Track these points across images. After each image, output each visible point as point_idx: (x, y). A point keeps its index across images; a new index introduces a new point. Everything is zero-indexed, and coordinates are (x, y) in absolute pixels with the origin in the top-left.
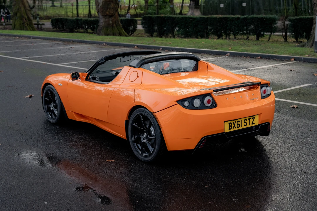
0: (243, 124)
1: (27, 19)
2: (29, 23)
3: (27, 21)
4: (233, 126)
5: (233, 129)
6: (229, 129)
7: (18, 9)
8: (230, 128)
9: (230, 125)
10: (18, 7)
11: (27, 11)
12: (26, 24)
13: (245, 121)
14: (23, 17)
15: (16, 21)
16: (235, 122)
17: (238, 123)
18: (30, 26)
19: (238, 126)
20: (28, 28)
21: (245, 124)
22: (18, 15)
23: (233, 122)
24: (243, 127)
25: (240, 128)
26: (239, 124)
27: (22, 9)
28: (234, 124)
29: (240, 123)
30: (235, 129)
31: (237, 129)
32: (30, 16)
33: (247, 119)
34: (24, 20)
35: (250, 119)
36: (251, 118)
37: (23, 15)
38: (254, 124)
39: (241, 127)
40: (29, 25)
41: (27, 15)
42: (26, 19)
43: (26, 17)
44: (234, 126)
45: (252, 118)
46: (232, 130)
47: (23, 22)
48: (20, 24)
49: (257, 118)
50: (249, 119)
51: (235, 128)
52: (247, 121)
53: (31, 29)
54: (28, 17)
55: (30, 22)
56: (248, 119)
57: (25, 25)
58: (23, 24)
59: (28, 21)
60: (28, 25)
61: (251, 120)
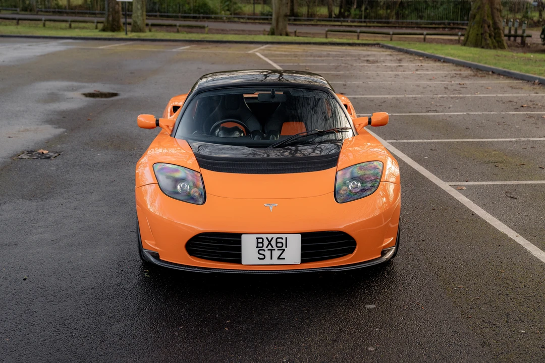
1: (491, 25)
2: (493, 34)
3: (490, 30)
7: (479, 8)
10: (479, 4)
11: (495, 11)
12: (488, 35)
14: (484, 21)
15: (471, 30)
18: (495, 38)
20: (489, 41)
22: (478, 17)
27: (487, 7)
32: (498, 21)
34: (486, 28)
37: (486, 18)
40: (493, 38)
41: (493, 18)
42: (489, 26)
43: (491, 22)
47: (482, 32)
48: (478, 35)
53: (496, 45)
54: (495, 23)
55: (496, 31)
57: (486, 36)
58: (482, 34)
59: (492, 29)
60: (490, 36)
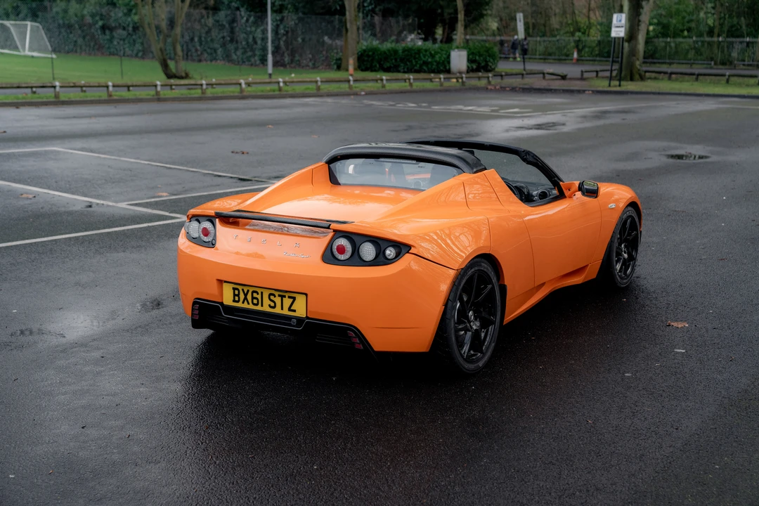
0: (266, 302)
4: (242, 296)
5: (243, 303)
6: (234, 301)
8: (237, 298)
9: (237, 292)
13: (272, 297)
16: (248, 291)
17: (255, 295)
19: (255, 301)
21: (272, 304)
23: (243, 290)
24: (266, 308)
25: (259, 308)
26: (257, 298)
28: (246, 295)
29: (259, 297)
30: (245, 306)
31: (251, 307)
33: (277, 294)
35: (285, 297)
36: (287, 295)
38: (294, 311)
39: (262, 306)
44: (246, 298)
45: (289, 297)
46: (240, 305)
50: (282, 297)
51: (248, 304)
52: (278, 300)
56: (279, 296)
61: (287, 302)
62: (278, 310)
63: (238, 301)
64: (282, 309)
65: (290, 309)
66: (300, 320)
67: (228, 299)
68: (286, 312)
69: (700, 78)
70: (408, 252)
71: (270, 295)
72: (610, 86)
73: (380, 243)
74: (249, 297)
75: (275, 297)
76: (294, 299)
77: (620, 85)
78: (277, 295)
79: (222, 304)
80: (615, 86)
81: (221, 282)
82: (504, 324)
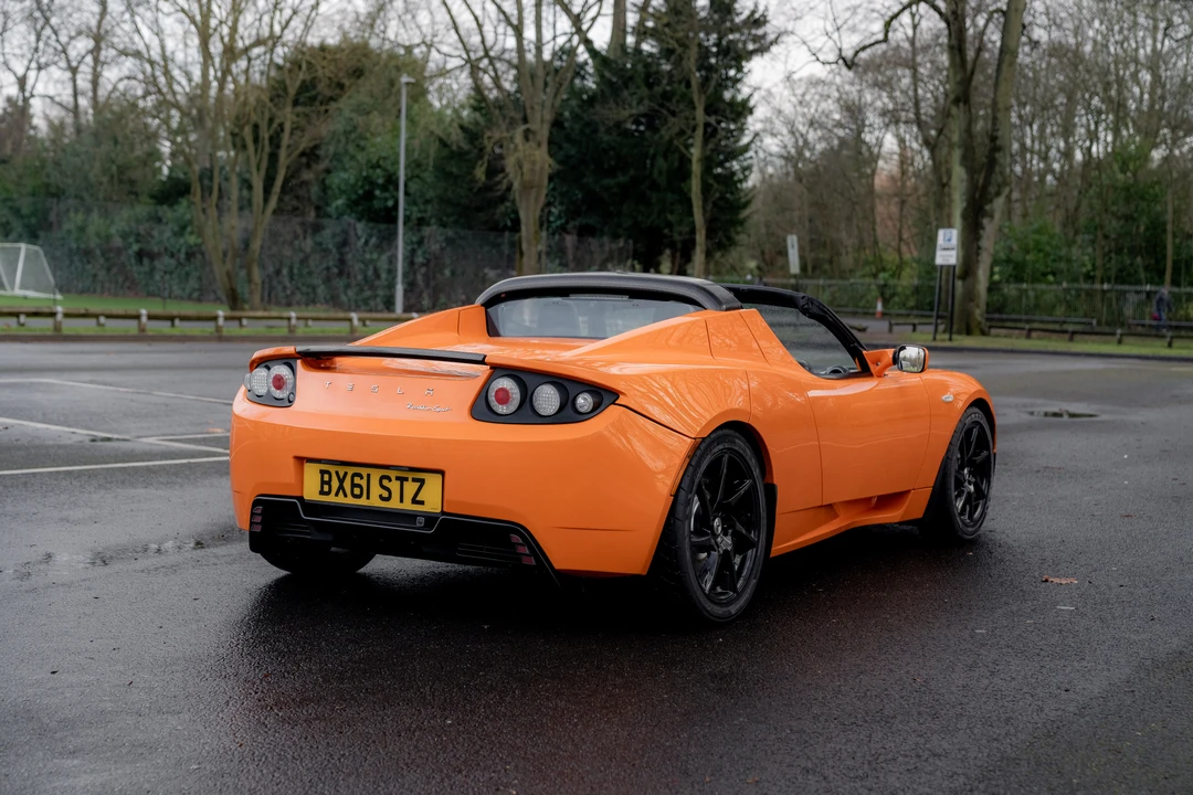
0: (376, 490)
4: (335, 484)
5: (337, 495)
6: (322, 493)
8: (326, 488)
9: (326, 478)
13: (385, 482)
16: (346, 474)
17: (357, 480)
19: (357, 491)
21: (386, 494)
23: (337, 473)
24: (375, 502)
25: (363, 502)
26: (360, 486)
28: (341, 481)
29: (364, 483)
30: (341, 499)
31: (350, 501)
33: (393, 474)
35: (406, 479)
36: (410, 476)
38: (422, 503)
39: (368, 498)
44: (341, 487)
45: (414, 480)
46: (331, 499)
49: (433, 483)
50: (402, 480)
51: (346, 496)
52: (394, 486)
56: (397, 478)
61: (410, 488)
62: (394, 504)
63: (328, 493)
64: (402, 501)
65: (414, 501)
66: (430, 519)
67: (311, 492)
68: (408, 506)
69: (1077, 337)
70: (614, 403)
71: (383, 478)
72: (934, 339)
73: (567, 385)
74: (347, 485)
75: (390, 480)
76: (422, 482)
77: (950, 339)
78: (393, 479)
79: (301, 499)
80: (943, 340)
81: (301, 460)
82: (772, 556)
